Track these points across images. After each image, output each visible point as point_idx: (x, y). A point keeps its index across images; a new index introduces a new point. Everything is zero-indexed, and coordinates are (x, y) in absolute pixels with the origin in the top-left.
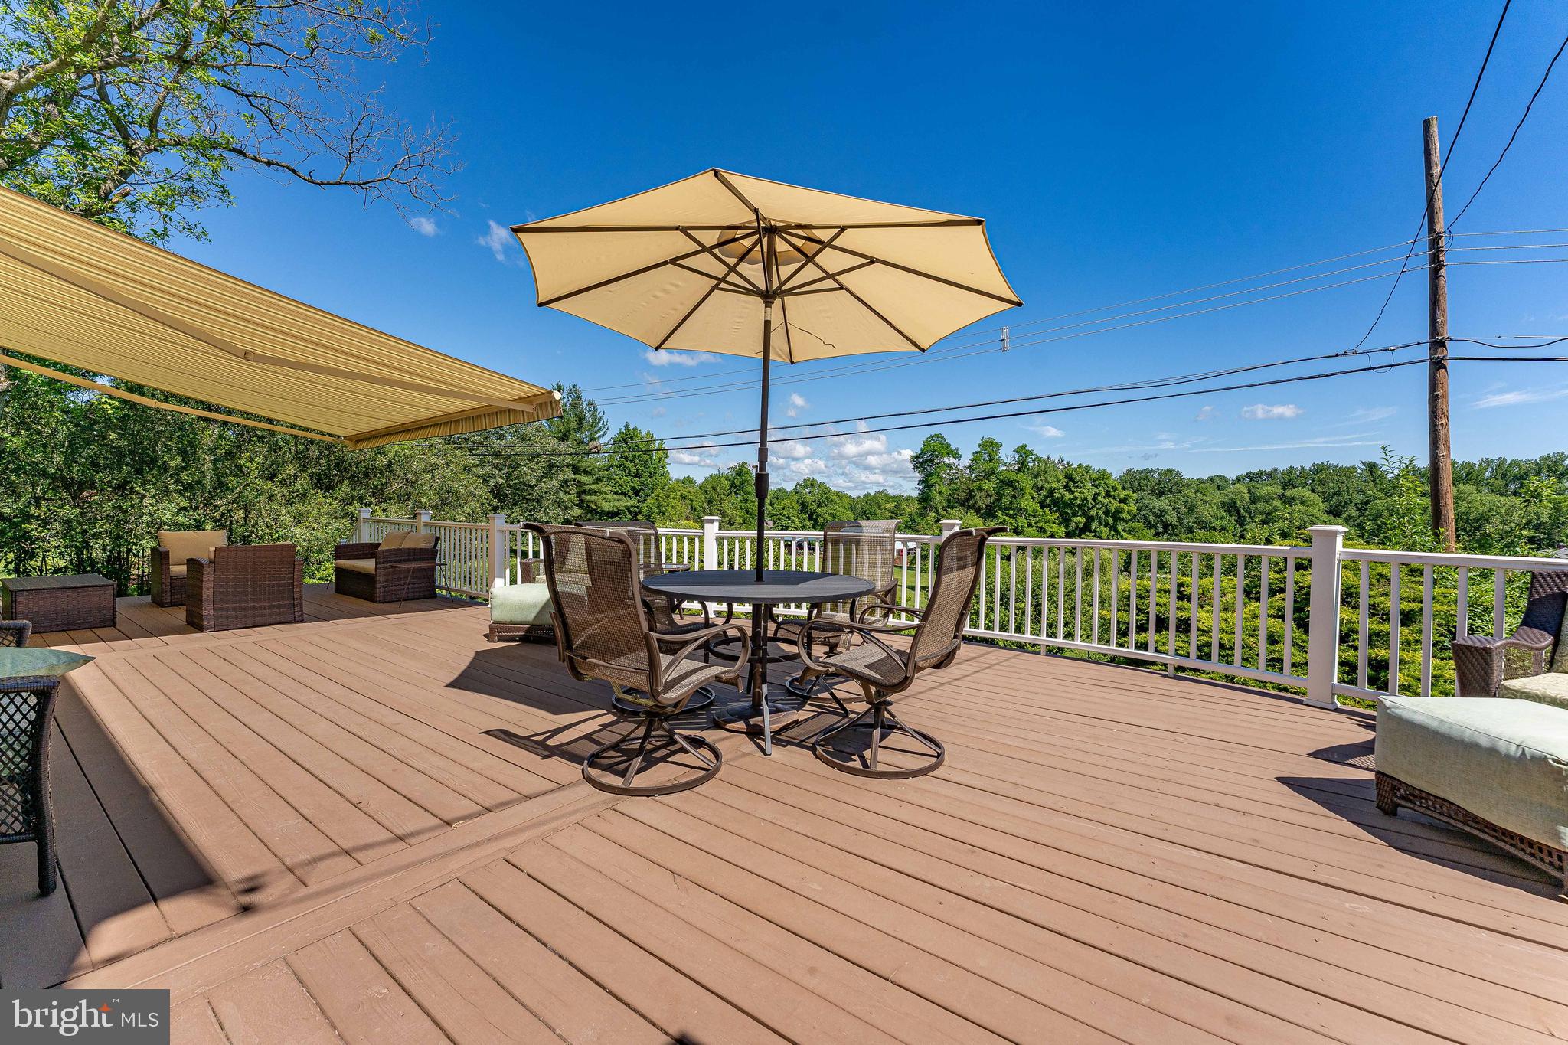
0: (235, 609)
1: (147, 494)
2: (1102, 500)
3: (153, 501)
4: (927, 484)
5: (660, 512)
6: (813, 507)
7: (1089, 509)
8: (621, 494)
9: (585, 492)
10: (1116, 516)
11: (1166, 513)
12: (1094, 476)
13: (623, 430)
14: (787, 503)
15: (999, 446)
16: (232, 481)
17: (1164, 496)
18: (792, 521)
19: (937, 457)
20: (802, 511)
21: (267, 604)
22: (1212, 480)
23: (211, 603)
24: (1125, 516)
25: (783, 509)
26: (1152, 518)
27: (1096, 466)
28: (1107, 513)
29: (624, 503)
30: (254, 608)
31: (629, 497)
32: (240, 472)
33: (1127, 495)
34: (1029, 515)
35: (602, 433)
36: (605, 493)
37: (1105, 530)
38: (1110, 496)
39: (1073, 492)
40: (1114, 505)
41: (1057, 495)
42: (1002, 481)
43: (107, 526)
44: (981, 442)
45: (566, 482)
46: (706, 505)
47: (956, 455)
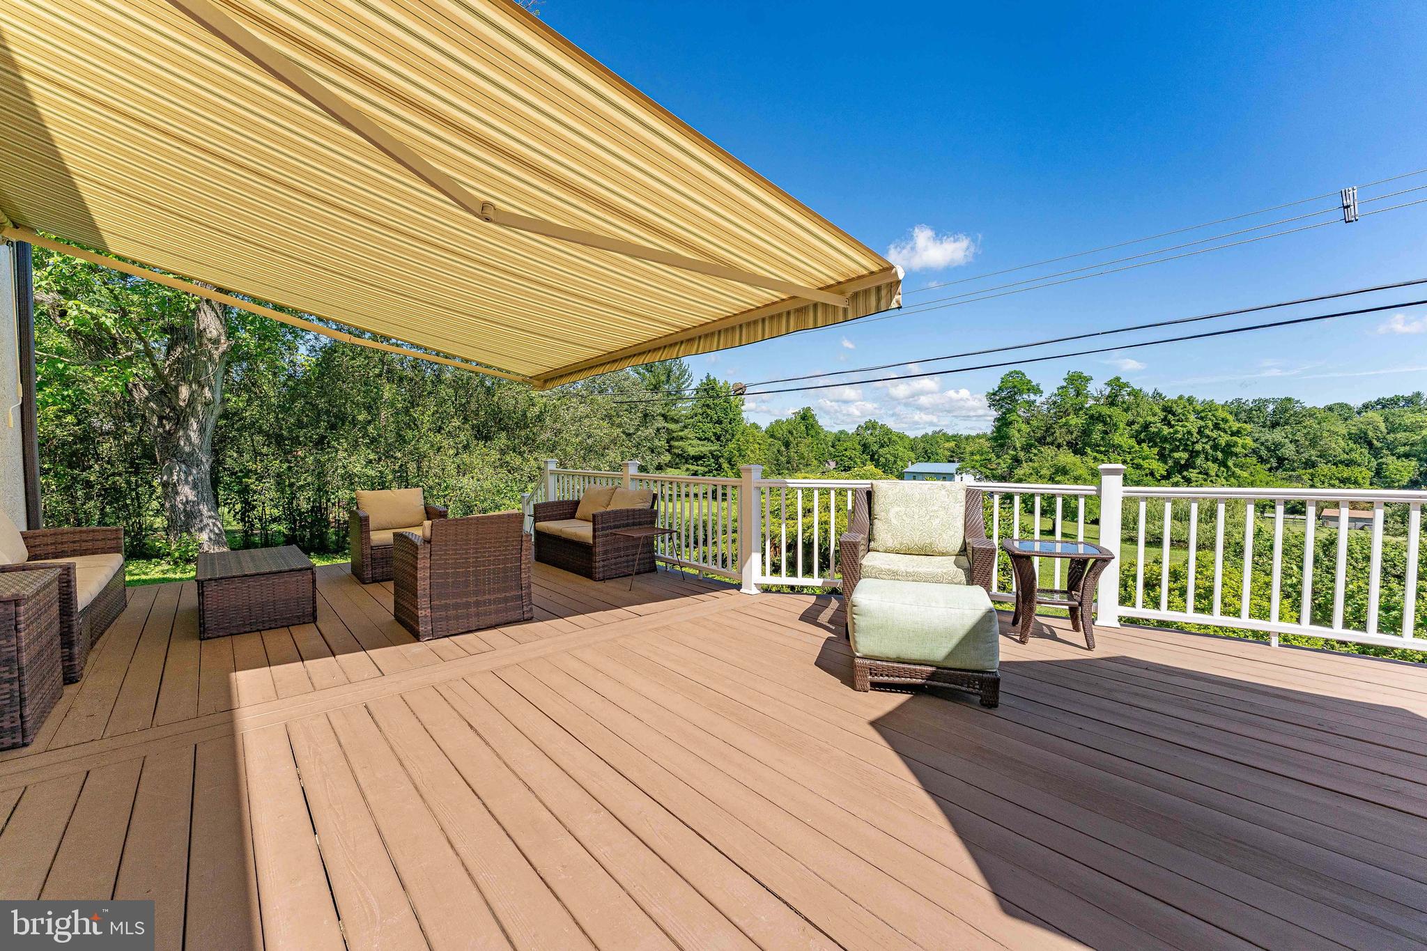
0: (456, 606)
1: (341, 448)
2: (1210, 433)
3: (345, 454)
4: (1003, 423)
5: (740, 455)
6: (875, 447)
7: (1194, 443)
8: (704, 440)
9: (673, 439)
10: (1228, 451)
11: (1282, 446)
12: (1199, 408)
13: (705, 381)
14: (849, 444)
15: (1088, 379)
16: (409, 434)
17: (1279, 428)
18: (855, 462)
19: (1016, 394)
20: (863, 452)
21: (492, 597)
22: (1330, 409)
23: (427, 599)
24: (1238, 450)
25: (846, 450)
26: (1264, 453)
27: (1200, 397)
28: (1215, 447)
29: (706, 448)
30: (477, 604)
31: (712, 442)
32: (413, 424)
33: (1240, 427)
34: (1124, 451)
35: (687, 384)
36: (690, 439)
37: (1213, 468)
38: (1219, 429)
39: (1172, 426)
40: (1224, 439)
41: (1153, 429)
42: (1092, 417)
43: (309, 479)
44: (1067, 377)
45: (658, 430)
46: (783, 448)
47: (1037, 390)
